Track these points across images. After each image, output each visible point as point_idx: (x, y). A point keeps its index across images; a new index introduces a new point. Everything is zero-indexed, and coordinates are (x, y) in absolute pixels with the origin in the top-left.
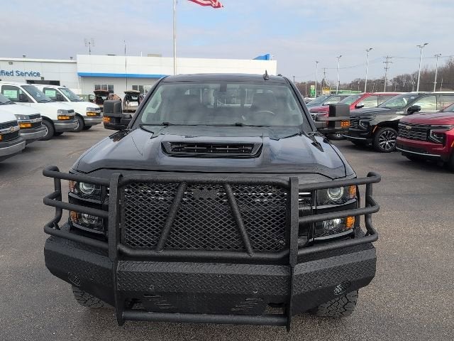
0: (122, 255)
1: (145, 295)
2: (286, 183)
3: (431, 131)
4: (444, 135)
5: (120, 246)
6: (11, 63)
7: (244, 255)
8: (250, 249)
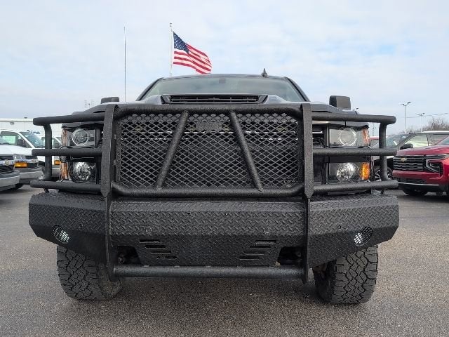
0: (116, 195)
1: (141, 241)
2: (297, 109)
3: (427, 161)
4: (440, 164)
5: (114, 185)
6: (12, 123)
7: (254, 191)
8: (259, 185)
